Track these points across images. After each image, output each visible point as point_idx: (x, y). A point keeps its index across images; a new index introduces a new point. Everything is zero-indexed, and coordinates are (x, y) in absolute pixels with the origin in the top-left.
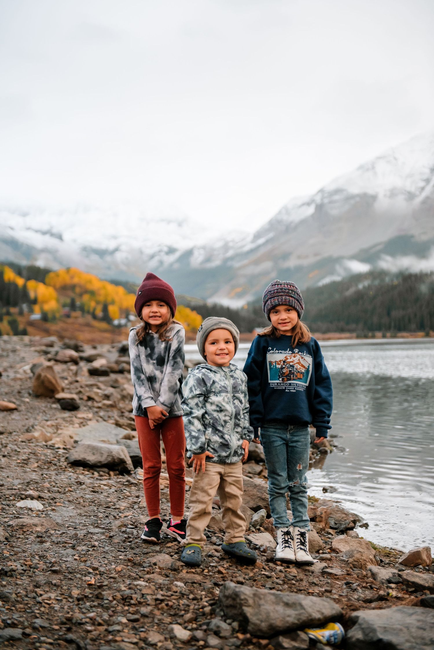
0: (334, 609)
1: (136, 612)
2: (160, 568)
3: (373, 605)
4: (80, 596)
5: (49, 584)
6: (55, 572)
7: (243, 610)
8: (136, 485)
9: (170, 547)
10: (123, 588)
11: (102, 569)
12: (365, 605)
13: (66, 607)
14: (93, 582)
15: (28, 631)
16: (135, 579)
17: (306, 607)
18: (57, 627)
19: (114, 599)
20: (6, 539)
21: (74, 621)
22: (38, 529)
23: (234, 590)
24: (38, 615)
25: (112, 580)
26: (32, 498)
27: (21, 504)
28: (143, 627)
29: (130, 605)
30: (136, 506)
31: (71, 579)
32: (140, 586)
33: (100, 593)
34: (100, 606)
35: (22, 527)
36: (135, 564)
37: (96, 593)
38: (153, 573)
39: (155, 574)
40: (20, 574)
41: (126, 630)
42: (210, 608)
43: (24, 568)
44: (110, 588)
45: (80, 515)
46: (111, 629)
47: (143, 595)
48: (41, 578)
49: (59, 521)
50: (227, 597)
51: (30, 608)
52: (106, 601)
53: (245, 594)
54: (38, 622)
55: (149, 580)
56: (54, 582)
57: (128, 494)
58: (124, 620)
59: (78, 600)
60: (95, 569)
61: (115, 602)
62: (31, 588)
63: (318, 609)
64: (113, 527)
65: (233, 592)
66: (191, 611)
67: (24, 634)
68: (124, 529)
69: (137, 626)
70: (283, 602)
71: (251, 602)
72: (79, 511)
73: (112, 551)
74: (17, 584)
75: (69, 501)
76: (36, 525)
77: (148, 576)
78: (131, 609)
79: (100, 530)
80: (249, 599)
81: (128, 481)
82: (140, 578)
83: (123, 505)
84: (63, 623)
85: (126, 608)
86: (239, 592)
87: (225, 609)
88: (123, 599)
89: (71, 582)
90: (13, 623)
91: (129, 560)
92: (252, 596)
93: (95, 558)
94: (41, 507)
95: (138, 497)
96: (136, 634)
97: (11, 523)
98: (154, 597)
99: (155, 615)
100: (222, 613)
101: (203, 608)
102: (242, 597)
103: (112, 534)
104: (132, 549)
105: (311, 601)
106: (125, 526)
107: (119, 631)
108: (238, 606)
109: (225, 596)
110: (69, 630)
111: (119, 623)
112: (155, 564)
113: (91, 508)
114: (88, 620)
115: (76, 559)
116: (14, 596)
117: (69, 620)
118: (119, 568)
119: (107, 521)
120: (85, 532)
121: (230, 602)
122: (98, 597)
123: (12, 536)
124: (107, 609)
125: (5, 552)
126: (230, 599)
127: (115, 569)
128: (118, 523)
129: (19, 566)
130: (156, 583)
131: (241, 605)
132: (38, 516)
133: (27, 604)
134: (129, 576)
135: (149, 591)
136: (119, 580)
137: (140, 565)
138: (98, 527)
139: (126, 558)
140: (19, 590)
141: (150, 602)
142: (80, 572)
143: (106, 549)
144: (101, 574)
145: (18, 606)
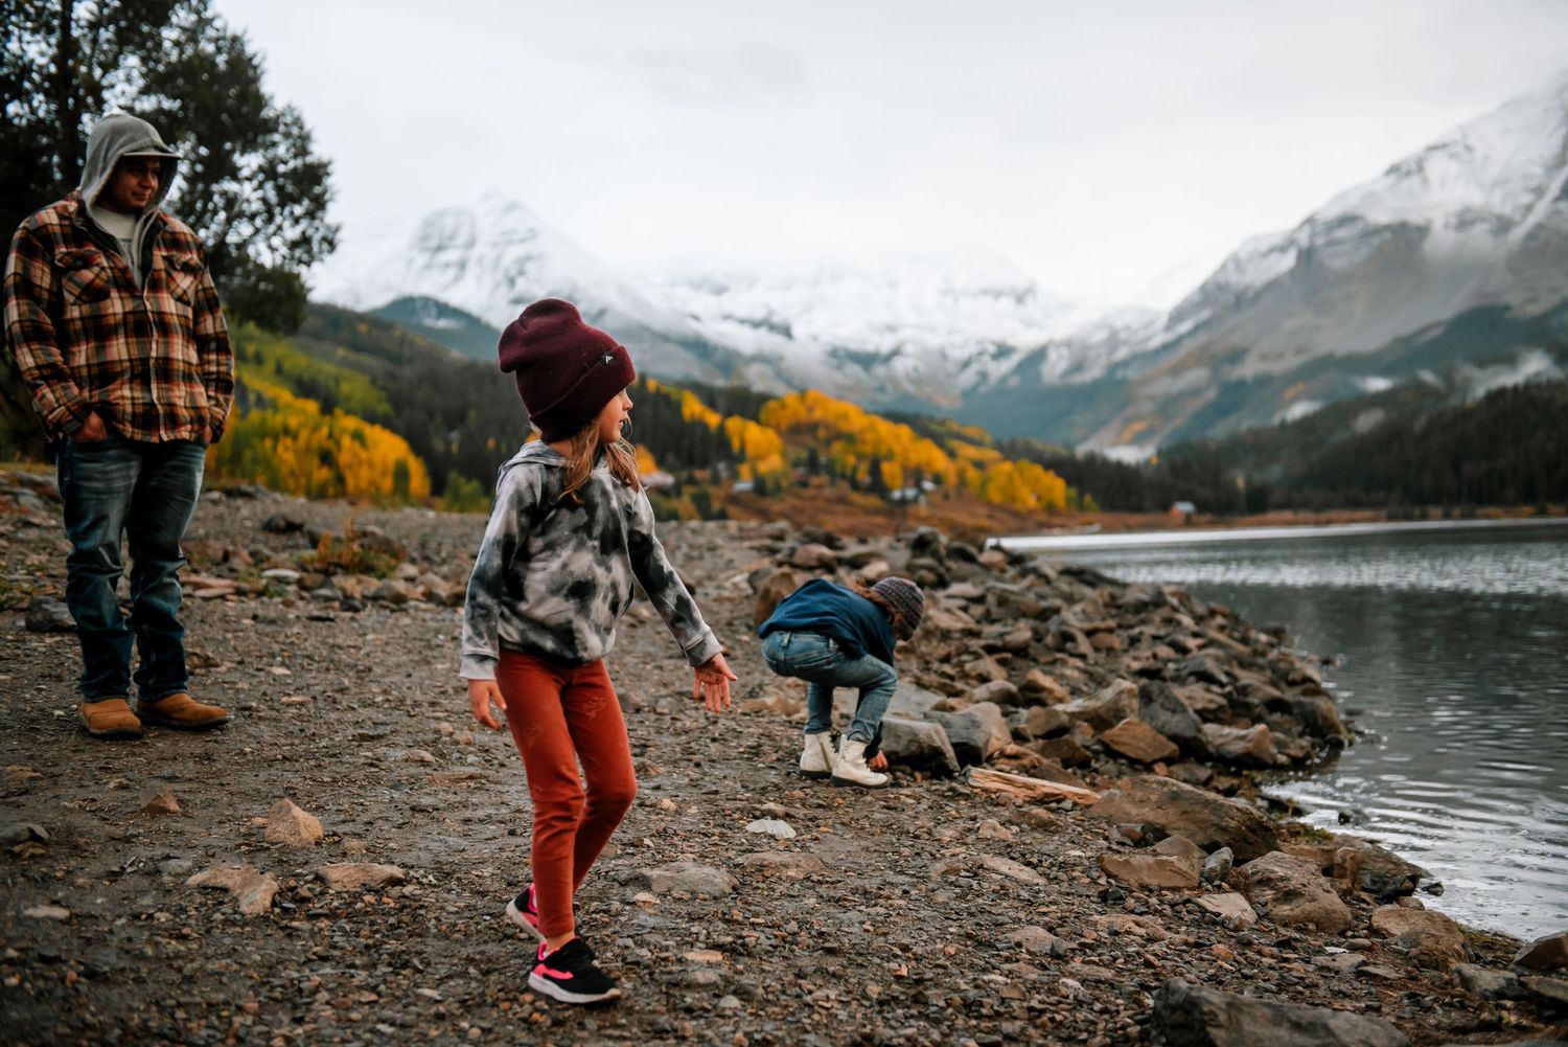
0: (1394, 1039)
1: (994, 1030)
2: (1029, 952)
3: (1471, 1038)
4: (884, 997)
5: (821, 971)
6: (830, 952)
7: (1207, 1034)
8: (967, 797)
9: (1045, 914)
10: (964, 987)
11: (918, 950)
12: (1454, 1038)
13: (859, 1015)
14: (904, 973)
16: (984, 971)
17: (1337, 1032)
19: (949, 1005)
20: (734, 888)
22: (792, 873)
23: (1188, 994)
24: (809, 1028)
25: (941, 971)
26: (775, 817)
27: (755, 826)
29: (980, 1017)
30: (971, 839)
31: (861, 965)
32: (996, 983)
33: (920, 993)
34: (921, 1016)
35: (761, 868)
36: (981, 944)
37: (913, 992)
38: (1017, 961)
39: (1021, 964)
40: (767, 952)
42: (1138, 1028)
43: (773, 942)
44: (937, 985)
45: (867, 849)
47: (1003, 1000)
48: (807, 962)
49: (828, 859)
50: (1174, 1008)
51: (793, 1014)
52: (933, 1009)
53: (1210, 1003)
54: (812, 1040)
55: (1009, 974)
56: (831, 969)
57: (954, 812)
58: (972, 1045)
59: (881, 1003)
60: (905, 948)
61: (950, 1011)
62: (791, 977)
63: (1363, 1038)
64: (933, 874)
65: (1185, 999)
66: (1100, 1033)
68: (953, 878)
70: (1290, 1021)
71: (1222, 1017)
72: (863, 843)
73: (934, 918)
74: (763, 971)
75: (843, 824)
76: (786, 866)
77: (1006, 966)
78: (983, 1025)
79: (907, 879)
80: (1218, 1012)
81: (951, 789)
82: (994, 968)
83: (947, 833)
85: (974, 1022)
86: (1199, 997)
87: (1168, 1031)
88: (965, 1005)
89: (862, 971)
90: (764, 1039)
91: (969, 936)
92: (1224, 1006)
93: (903, 929)
94: (792, 834)
95: (974, 819)
97: (740, 860)
98: (1025, 1004)
99: (1030, 1037)
100: (1164, 1040)
101: (1124, 1027)
102: (1205, 1009)
103: (931, 885)
104: (972, 915)
105: (1347, 1020)
106: (956, 871)
108: (1197, 1026)
109: (1167, 1006)
112: (1019, 945)
113: (887, 837)
114: (902, 1040)
115: (867, 931)
116: (760, 991)
117: (868, 1038)
118: (951, 950)
119: (919, 862)
120: (879, 880)
121: (1179, 1017)
122: (919, 999)
123: (744, 884)
124: (937, 1022)
125: (735, 912)
126: (1178, 1013)
127: (941, 950)
128: (940, 866)
129: (763, 937)
130: (1026, 980)
131: (1203, 1024)
132: (788, 849)
133: (786, 1007)
134: (972, 966)
135: (1015, 994)
136: (955, 971)
137: (990, 945)
138: (902, 873)
139: (962, 932)
140: (768, 981)
141: (1018, 1013)
142: (877, 952)
143: (923, 913)
144: (918, 959)
145: (770, 1009)
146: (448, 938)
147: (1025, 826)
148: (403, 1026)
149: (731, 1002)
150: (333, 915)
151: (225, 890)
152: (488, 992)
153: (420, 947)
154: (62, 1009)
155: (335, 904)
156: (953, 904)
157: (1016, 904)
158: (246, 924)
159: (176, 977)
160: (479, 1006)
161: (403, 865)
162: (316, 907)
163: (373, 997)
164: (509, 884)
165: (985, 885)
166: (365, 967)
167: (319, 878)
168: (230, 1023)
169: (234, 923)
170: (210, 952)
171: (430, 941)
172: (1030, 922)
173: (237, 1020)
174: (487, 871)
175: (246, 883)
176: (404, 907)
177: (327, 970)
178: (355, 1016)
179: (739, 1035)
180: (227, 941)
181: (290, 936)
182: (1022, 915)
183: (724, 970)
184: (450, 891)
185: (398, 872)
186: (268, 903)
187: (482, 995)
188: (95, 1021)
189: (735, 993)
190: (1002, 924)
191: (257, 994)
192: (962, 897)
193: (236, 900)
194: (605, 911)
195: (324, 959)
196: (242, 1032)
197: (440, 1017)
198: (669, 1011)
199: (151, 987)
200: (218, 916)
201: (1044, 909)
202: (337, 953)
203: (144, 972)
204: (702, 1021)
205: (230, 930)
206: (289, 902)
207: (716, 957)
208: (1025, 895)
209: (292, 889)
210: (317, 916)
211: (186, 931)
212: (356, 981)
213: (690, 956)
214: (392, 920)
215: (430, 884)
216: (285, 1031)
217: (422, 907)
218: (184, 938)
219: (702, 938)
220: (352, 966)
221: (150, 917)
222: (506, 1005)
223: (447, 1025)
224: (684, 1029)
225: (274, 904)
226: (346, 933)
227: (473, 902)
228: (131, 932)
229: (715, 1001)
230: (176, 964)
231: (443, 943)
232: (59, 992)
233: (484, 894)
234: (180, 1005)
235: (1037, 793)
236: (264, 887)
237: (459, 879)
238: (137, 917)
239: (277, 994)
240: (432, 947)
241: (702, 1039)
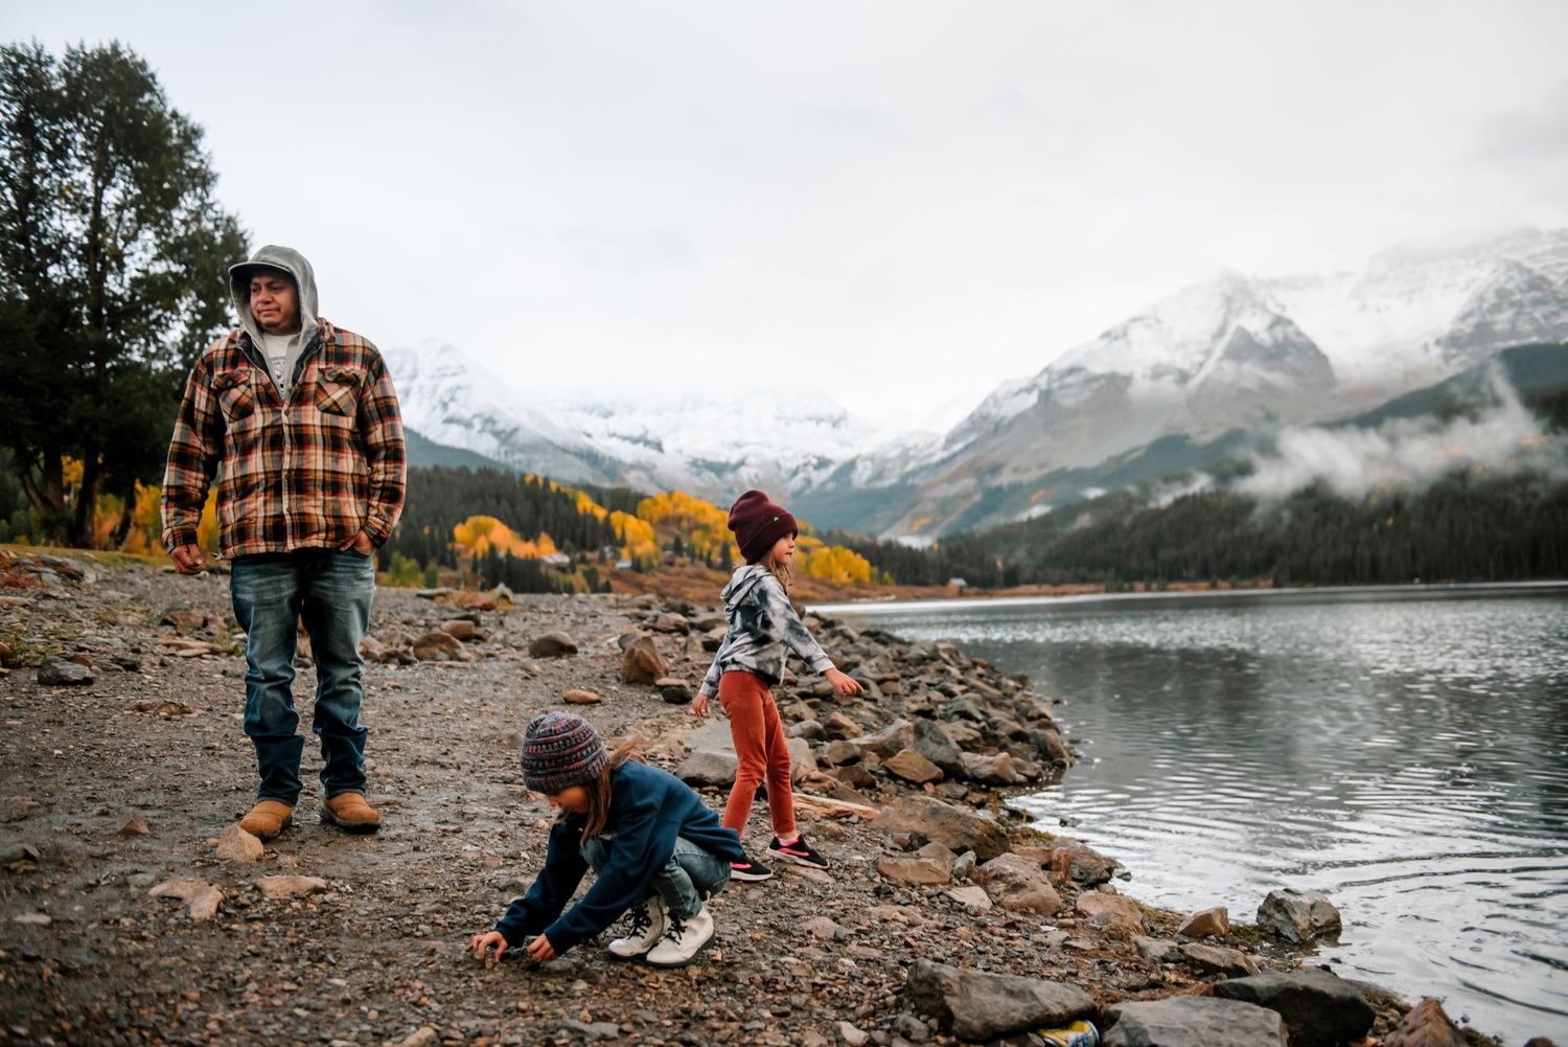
0: (1082, 1000)
1: (785, 1002)
2: (817, 938)
3: (1141, 994)
4: (701, 978)
7: (944, 1001)
9: (831, 907)
10: (764, 967)
11: (732, 939)
12: (1128, 995)
13: (681, 993)
14: (720, 958)
15: (627, 1027)
16: (782, 954)
17: (1040, 997)
18: (668, 1022)
19: (752, 983)
21: (693, 1014)
23: (930, 971)
24: (641, 1005)
25: (748, 955)
28: (795, 1025)
29: (775, 992)
32: (790, 964)
33: (730, 973)
34: (732, 992)
36: (781, 932)
37: (723, 973)
38: (808, 945)
39: (811, 947)
41: (770, 1029)
42: (894, 997)
44: (744, 967)
46: (748, 1026)
47: (794, 977)
50: (920, 982)
51: (629, 993)
52: (739, 986)
53: (948, 978)
54: (642, 1014)
55: (800, 956)
58: (767, 1014)
59: (699, 983)
61: (752, 987)
63: (1058, 1000)
65: (929, 975)
66: (866, 1001)
67: (621, 1031)
69: (787, 1023)
70: (1005, 989)
71: (956, 988)
73: (745, 912)
77: (800, 949)
78: (778, 998)
80: (953, 984)
82: (789, 952)
84: (675, 1017)
85: (770, 996)
86: (938, 973)
87: (916, 998)
88: (764, 983)
90: (605, 1015)
91: (772, 926)
92: (957, 979)
96: (785, 1035)
98: (811, 981)
99: (812, 1006)
100: (913, 1005)
101: (884, 997)
102: (944, 982)
104: (775, 909)
105: (1048, 986)
107: (760, 1030)
108: (938, 995)
109: (916, 980)
110: (686, 1026)
111: (761, 1019)
112: (810, 932)
114: (713, 1013)
116: (605, 975)
117: (686, 1012)
118: (757, 938)
121: (924, 989)
122: (729, 979)
124: (742, 997)
126: (924, 984)
127: (750, 938)
130: (813, 960)
131: (942, 993)
133: (624, 988)
134: (772, 951)
135: (803, 973)
136: (759, 955)
137: (788, 933)
139: (767, 923)
141: (805, 988)
143: (737, 909)
144: (730, 946)
145: (611, 990)
146: (357, 936)
147: (820, 837)
148: (315, 1010)
149: (580, 985)
150: (266, 919)
151: (179, 899)
152: (386, 981)
153: (336, 944)
154: (38, 1000)
155: (269, 909)
156: (761, 901)
157: (810, 899)
158: (195, 927)
159: (133, 972)
160: (378, 992)
161: (326, 877)
162: (253, 912)
163: (294, 987)
164: (411, 891)
165: (787, 885)
166: (289, 961)
167: (257, 888)
168: (175, 1010)
169: (185, 926)
170: (164, 950)
171: (343, 939)
172: (819, 914)
173: (180, 1007)
174: (394, 881)
175: (197, 893)
176: (324, 912)
177: (258, 964)
178: (277, 1002)
179: (585, 1013)
180: (178, 942)
181: (229, 936)
182: (814, 908)
183: (577, 959)
184: (362, 898)
185: (320, 883)
186: (213, 910)
187: (382, 983)
188: (64, 1009)
189: (583, 978)
190: (797, 916)
191: (199, 985)
192: (768, 895)
193: (187, 908)
194: (486, 913)
195: (256, 955)
196: (183, 1018)
197: (346, 1002)
198: (530, 993)
199: (113, 980)
200: (172, 921)
201: (831, 903)
202: (267, 950)
203: (108, 967)
204: (555, 1002)
205: (182, 932)
206: (231, 909)
208: (817, 892)
209: (235, 898)
210: (253, 920)
211: (145, 933)
212: (280, 974)
214: (313, 922)
215: (347, 893)
216: (219, 1016)
217: (338, 911)
218: (143, 939)
220: (279, 961)
221: (117, 921)
222: (400, 991)
223: (349, 1009)
224: (541, 1008)
225: (219, 910)
226: (275, 933)
227: (380, 906)
228: (101, 935)
229: (568, 985)
230: (134, 961)
231: (354, 941)
232: (37, 985)
233: (390, 900)
234: (135, 995)
235: (831, 811)
236: (211, 896)
237: (370, 888)
238: (106, 922)
239: (215, 985)
240: (345, 944)
241: (555, 1016)
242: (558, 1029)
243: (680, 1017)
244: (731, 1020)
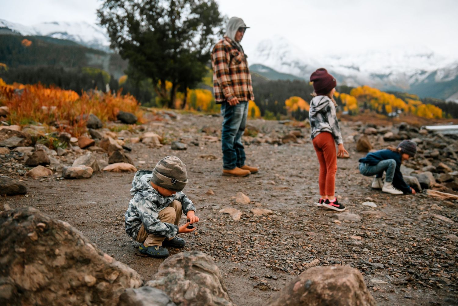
1: (446, 263)
2: (452, 242)
4: (410, 251)
5: (391, 244)
6: (392, 238)
8: (426, 198)
9: (455, 231)
10: (434, 250)
11: (418, 239)
13: (404, 256)
14: (415, 245)
15: (387, 265)
16: (439, 246)
18: (402, 265)
19: (430, 255)
20: (361, 220)
21: (410, 263)
22: (377, 216)
24: (390, 258)
25: (426, 245)
26: (370, 201)
27: (365, 204)
28: (452, 271)
29: (440, 259)
30: (429, 209)
31: (402, 242)
32: (443, 249)
33: (421, 251)
34: (422, 257)
35: (368, 215)
36: (436, 239)
37: (418, 250)
38: (449, 244)
39: (450, 245)
40: (374, 237)
41: (442, 271)
43: (375, 235)
44: (426, 249)
45: (398, 211)
46: (433, 269)
47: (447, 254)
48: (385, 241)
49: (387, 213)
51: (384, 254)
52: (426, 255)
54: (391, 262)
55: (447, 247)
56: (393, 243)
57: (423, 202)
58: (440, 266)
59: (410, 253)
60: (414, 239)
61: (431, 256)
62: (381, 245)
64: (419, 219)
67: (384, 266)
68: (425, 220)
69: (448, 270)
72: (397, 209)
73: (421, 231)
74: (373, 242)
75: (390, 204)
76: (376, 215)
77: (446, 245)
78: (442, 261)
79: (411, 220)
81: (421, 195)
82: (442, 245)
83: (422, 208)
84: (404, 264)
85: (439, 260)
88: (435, 255)
89: (402, 244)
90: (377, 260)
91: (432, 236)
93: (412, 233)
94: (375, 206)
95: (429, 204)
96: (449, 274)
97: (362, 212)
98: (454, 256)
103: (419, 222)
104: (432, 230)
106: (426, 218)
107: (438, 271)
110: (408, 267)
111: (438, 267)
112: (448, 239)
113: (403, 208)
114: (418, 264)
115: (402, 233)
116: (374, 248)
117: (408, 262)
118: (428, 240)
119: (414, 215)
120: (403, 220)
122: (421, 253)
123: (364, 219)
124: (427, 259)
125: (363, 226)
127: (425, 240)
128: (421, 217)
129: (372, 233)
130: (452, 249)
132: (375, 210)
133: (382, 252)
134: (435, 245)
135: (450, 253)
136: (430, 245)
137: (439, 239)
138: (410, 218)
139: (430, 235)
140: (376, 245)
141: (452, 258)
142: (406, 239)
143: (417, 229)
144: (418, 242)
145: (378, 253)
146: (286, 229)
147: (445, 206)
148: (278, 250)
149: (366, 250)
150: (256, 222)
151: (229, 214)
152: (299, 243)
153: (279, 231)
154: (195, 241)
155: (256, 219)
156: (426, 227)
157: (446, 228)
158: (235, 223)
159: (221, 235)
160: (297, 246)
161: (272, 210)
162: (251, 219)
163: (270, 243)
164: (300, 216)
165: (435, 222)
166: (266, 235)
167: (251, 212)
168: (235, 247)
169: (232, 222)
170: (228, 229)
171: (281, 229)
172: (451, 233)
173: (237, 246)
174: (294, 212)
175: (234, 212)
176: (273, 221)
177: (257, 235)
178: (266, 247)
179: (370, 259)
180: (231, 227)
181: (246, 226)
182: (448, 231)
183: (362, 241)
184: (284, 217)
185: (271, 212)
186: (240, 218)
187: (298, 244)
188: (203, 244)
189: (367, 248)
190: (442, 233)
191: (241, 240)
192: (429, 225)
193: (231, 216)
194: (327, 224)
195: (255, 232)
196: (238, 249)
197: (288, 249)
198: (349, 251)
199: (215, 237)
200: (228, 220)
201: (455, 230)
202: (258, 231)
203: (213, 233)
204: (359, 255)
205: (231, 224)
206: (245, 218)
207: (360, 238)
208: (448, 226)
209: (245, 215)
210: (252, 222)
211: (221, 223)
212: (265, 238)
213: (352, 237)
214: (271, 224)
215: (279, 215)
216: (249, 249)
217: (278, 221)
218: (221, 225)
219: (355, 232)
220: (263, 235)
221: (212, 220)
222: (305, 247)
223: (289, 251)
224: (354, 256)
225: (241, 218)
226: (260, 226)
227: (291, 220)
228: (208, 223)
229: (362, 250)
230: (220, 231)
231: (285, 230)
232: (194, 236)
233: (293, 218)
234: (222, 241)
235: (448, 197)
236: (238, 214)
237: (286, 214)
238: (209, 219)
239: (245, 240)
240: (282, 231)
241: (360, 259)
242: (362, 263)
243: (405, 264)
244: (425, 266)
